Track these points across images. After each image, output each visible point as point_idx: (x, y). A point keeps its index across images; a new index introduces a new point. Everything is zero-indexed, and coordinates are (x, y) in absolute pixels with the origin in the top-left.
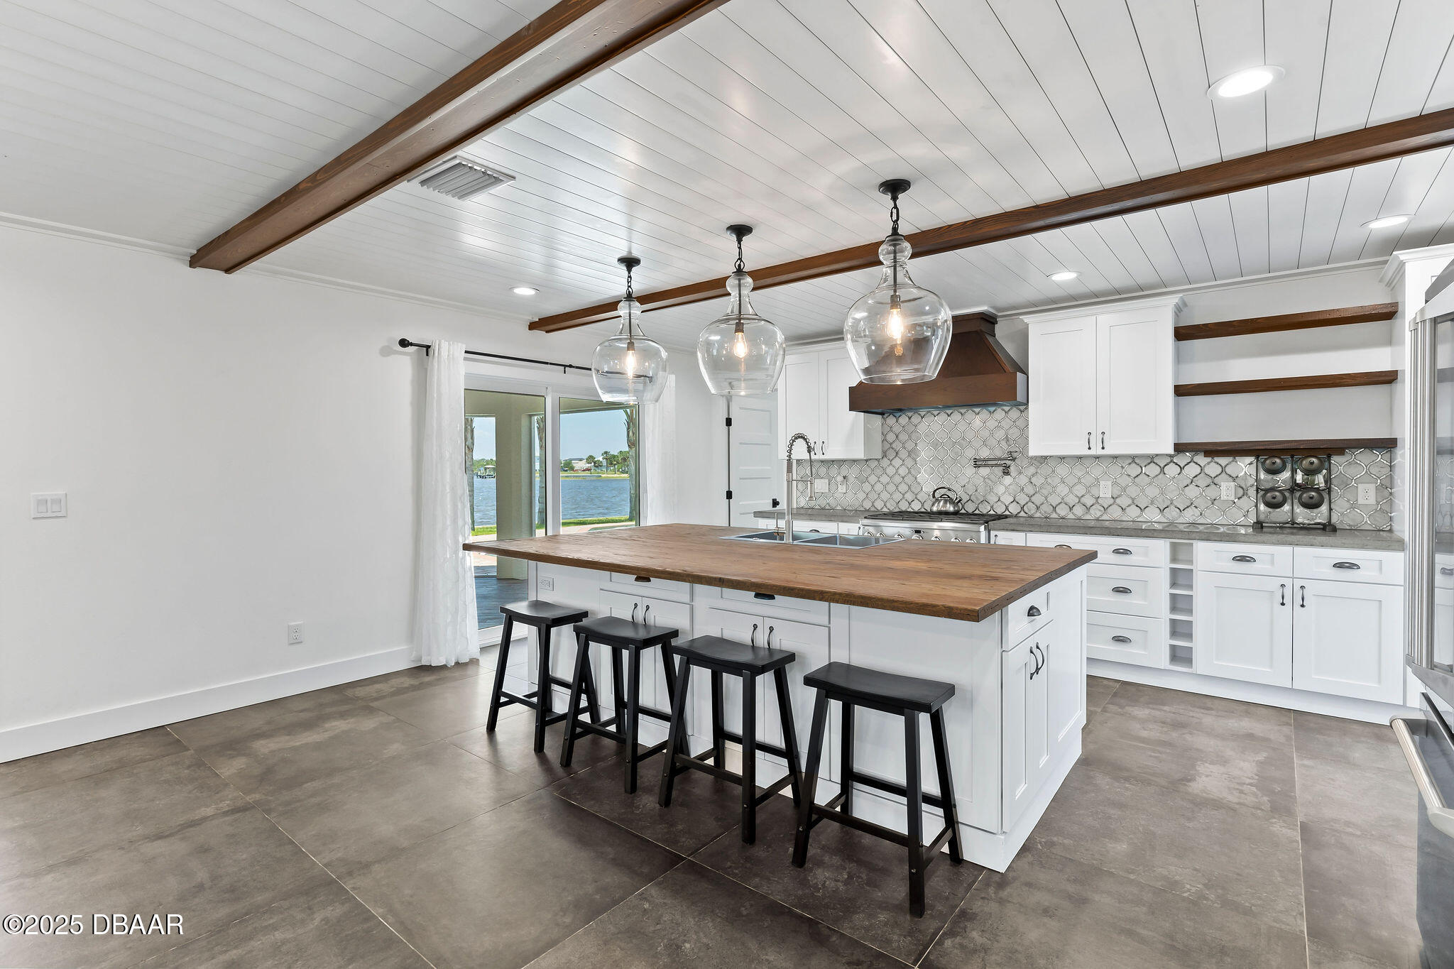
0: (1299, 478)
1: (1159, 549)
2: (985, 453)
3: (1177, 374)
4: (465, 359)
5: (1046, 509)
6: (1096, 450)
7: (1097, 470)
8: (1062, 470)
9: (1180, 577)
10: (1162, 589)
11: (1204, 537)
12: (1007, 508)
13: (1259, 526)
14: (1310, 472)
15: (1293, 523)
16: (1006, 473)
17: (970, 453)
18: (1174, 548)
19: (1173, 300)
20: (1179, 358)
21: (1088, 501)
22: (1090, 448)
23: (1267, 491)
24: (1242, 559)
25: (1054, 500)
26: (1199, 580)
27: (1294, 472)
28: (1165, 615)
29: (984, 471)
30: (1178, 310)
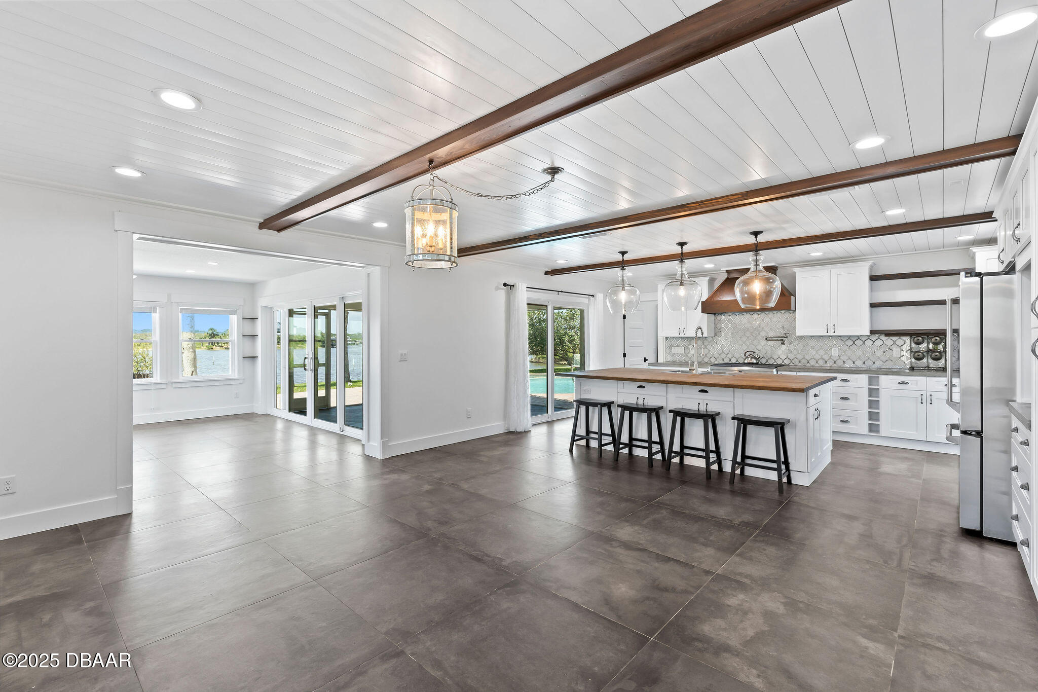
0: (931, 346)
1: (863, 379)
2: (771, 334)
3: (871, 297)
4: (527, 291)
5: (804, 361)
6: (831, 333)
7: (830, 343)
8: (812, 343)
9: (873, 392)
10: (865, 398)
11: (884, 373)
12: (783, 362)
13: (912, 369)
14: (936, 344)
15: (929, 367)
16: (783, 344)
17: (763, 334)
18: (870, 378)
19: (870, 263)
20: (872, 289)
21: (826, 357)
22: (828, 332)
23: (915, 352)
24: (903, 383)
25: (808, 357)
26: (883, 393)
27: (928, 343)
28: (866, 410)
29: (771, 343)
30: (871, 268)
